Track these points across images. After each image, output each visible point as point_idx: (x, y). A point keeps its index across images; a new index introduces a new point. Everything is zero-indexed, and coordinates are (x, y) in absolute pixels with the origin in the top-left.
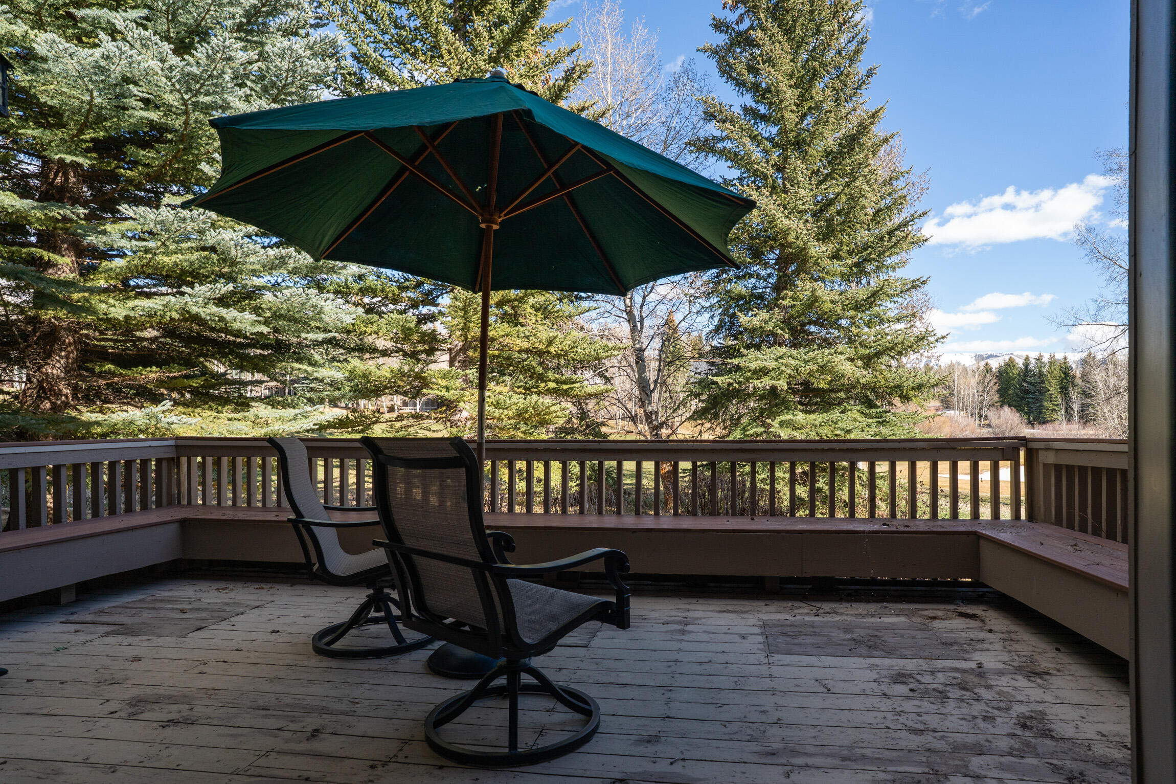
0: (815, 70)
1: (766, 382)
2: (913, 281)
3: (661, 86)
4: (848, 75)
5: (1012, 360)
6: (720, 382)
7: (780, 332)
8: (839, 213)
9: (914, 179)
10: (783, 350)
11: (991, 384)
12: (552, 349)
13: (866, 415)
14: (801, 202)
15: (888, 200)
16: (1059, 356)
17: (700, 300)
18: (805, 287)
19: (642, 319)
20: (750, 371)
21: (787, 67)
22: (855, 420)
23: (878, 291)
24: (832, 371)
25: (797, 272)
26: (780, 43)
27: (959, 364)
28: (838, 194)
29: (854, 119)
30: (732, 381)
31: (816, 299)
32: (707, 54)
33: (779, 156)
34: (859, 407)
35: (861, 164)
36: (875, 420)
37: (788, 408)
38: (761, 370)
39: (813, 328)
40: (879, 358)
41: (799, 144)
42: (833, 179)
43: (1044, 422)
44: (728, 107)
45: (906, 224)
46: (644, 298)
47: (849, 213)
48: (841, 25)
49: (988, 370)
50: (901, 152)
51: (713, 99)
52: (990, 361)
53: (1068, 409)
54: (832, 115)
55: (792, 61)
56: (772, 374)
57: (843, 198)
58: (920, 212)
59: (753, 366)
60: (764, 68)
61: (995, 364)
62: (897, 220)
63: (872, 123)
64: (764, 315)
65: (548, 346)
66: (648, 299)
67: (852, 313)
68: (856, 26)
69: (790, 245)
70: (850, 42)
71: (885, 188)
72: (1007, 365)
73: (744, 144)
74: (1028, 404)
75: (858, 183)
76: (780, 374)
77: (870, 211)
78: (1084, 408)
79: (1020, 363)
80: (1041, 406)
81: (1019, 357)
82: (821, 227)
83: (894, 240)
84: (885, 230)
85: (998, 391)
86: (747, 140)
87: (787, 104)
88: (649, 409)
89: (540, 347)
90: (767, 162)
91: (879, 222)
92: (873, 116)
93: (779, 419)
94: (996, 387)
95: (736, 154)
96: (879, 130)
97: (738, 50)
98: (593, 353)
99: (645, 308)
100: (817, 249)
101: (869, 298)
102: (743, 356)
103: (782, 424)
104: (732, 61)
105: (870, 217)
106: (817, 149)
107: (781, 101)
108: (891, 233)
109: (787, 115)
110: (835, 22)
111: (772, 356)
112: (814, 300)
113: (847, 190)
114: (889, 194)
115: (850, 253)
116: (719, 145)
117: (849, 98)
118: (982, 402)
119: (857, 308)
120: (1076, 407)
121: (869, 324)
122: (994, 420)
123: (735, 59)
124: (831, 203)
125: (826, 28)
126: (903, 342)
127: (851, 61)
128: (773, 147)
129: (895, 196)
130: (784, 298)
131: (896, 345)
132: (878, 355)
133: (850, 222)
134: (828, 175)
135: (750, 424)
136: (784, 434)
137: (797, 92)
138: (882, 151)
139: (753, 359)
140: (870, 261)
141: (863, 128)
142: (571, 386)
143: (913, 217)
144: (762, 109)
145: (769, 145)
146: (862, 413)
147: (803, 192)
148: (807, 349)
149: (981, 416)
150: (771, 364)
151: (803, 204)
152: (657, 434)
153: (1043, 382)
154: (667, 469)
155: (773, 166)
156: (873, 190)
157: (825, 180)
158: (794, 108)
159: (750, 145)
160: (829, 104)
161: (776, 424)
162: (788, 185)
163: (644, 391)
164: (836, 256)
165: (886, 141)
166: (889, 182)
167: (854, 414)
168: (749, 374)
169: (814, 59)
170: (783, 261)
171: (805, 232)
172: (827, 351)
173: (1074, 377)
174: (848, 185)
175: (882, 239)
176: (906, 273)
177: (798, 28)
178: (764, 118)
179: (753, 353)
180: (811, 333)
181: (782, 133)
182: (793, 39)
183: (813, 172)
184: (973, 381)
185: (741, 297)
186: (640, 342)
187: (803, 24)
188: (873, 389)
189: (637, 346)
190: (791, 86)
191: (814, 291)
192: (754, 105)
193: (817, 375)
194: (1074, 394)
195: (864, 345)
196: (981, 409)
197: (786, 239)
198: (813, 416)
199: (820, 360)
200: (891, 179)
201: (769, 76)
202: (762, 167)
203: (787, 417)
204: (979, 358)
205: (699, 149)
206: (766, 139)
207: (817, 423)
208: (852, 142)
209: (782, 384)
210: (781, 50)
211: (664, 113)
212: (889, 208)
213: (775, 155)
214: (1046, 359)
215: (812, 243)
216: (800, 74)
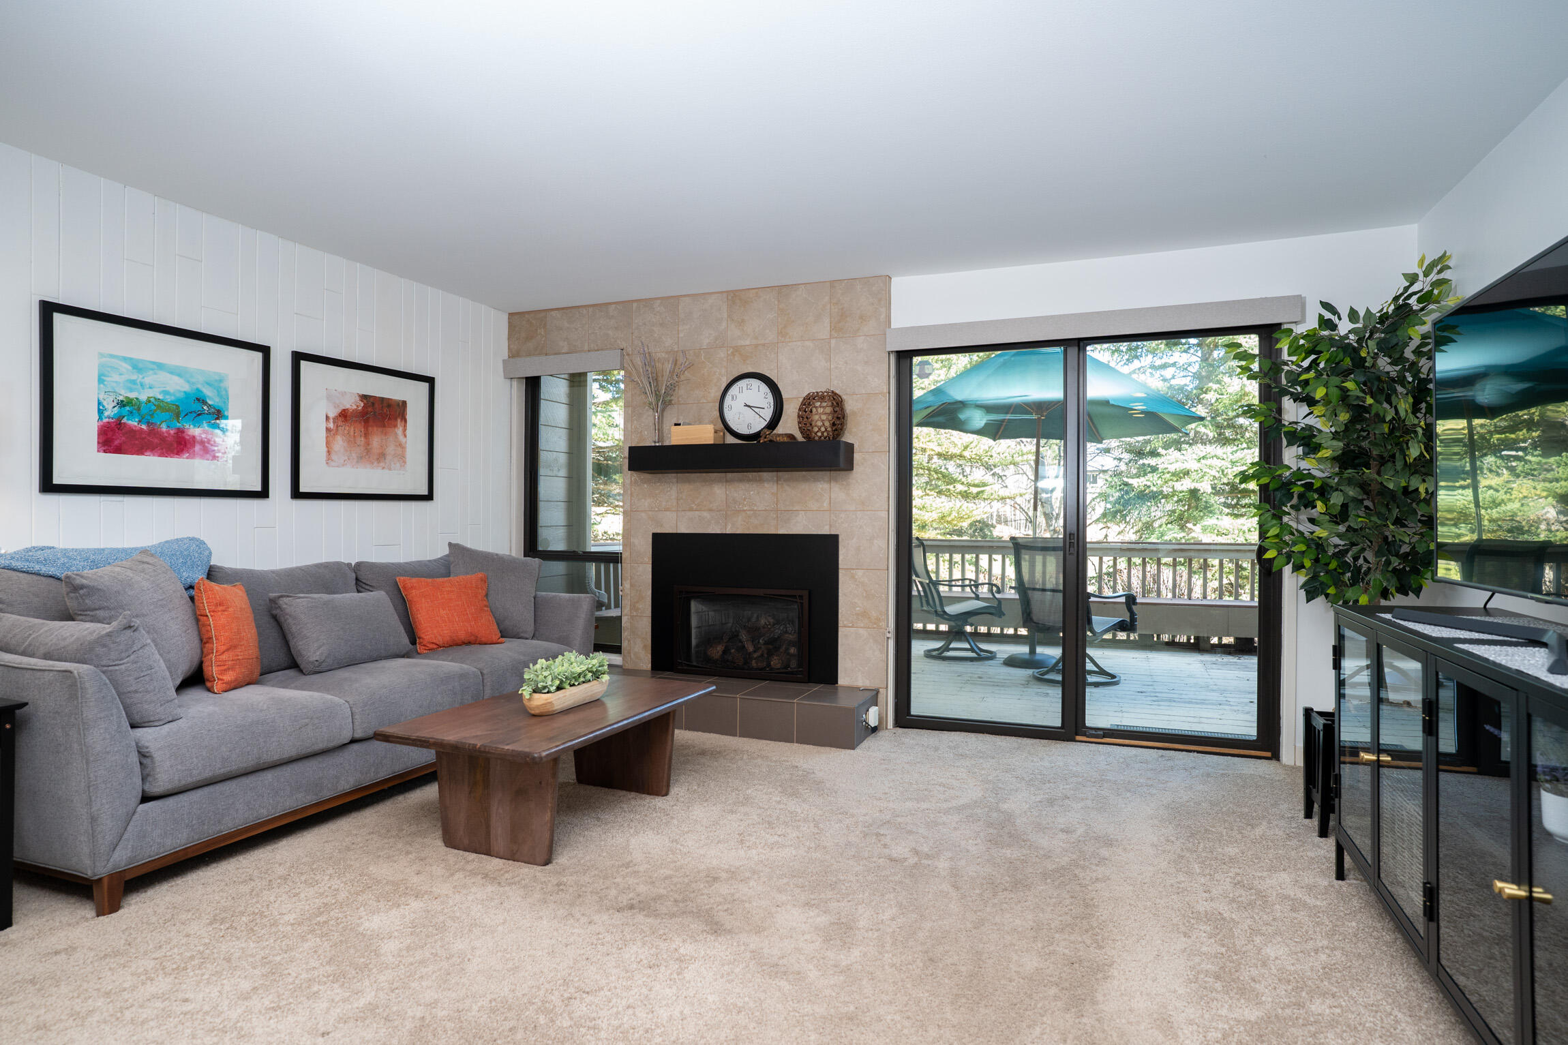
1: (1185, 485)
6: (1136, 485)
10: (1210, 449)
12: (967, 454)
20: (1168, 472)
30: (1148, 483)
37: (1211, 512)
38: (1181, 471)
56: (1195, 475)
59: (1172, 467)
76: (1203, 476)
93: (1201, 524)
103: (1204, 529)
111: (1194, 456)
136: (1206, 539)
139: (1172, 460)
150: (1192, 465)
161: (1198, 528)
168: (1168, 476)
179: (1173, 454)
198: (1242, 520)
203: (1210, 522)
207: (1245, 528)
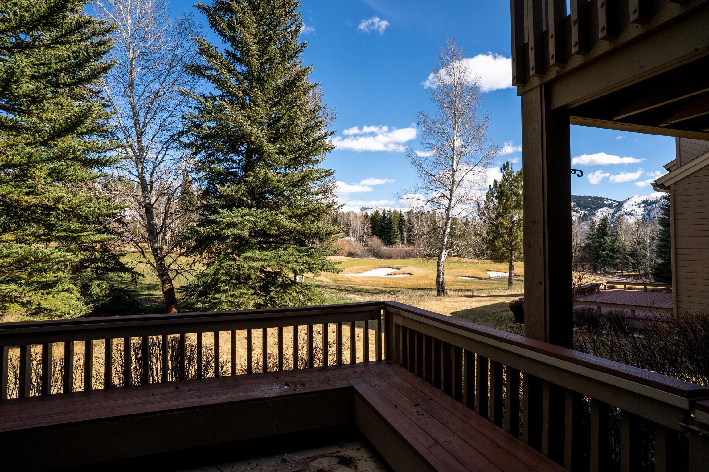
0: (271, 36)
1: (235, 232)
2: (327, 171)
3: (169, 26)
4: (290, 43)
5: (377, 211)
6: (202, 231)
7: (245, 198)
8: (283, 126)
9: (328, 112)
10: (246, 210)
11: (368, 224)
12: (60, 206)
13: (299, 251)
14: (259, 117)
15: (313, 122)
16: (398, 210)
17: (191, 174)
18: (261, 171)
19: (152, 182)
20: (224, 224)
21: (253, 30)
22: (292, 255)
23: (306, 177)
24: (277, 225)
25: (258, 160)
26: (248, 14)
27: (353, 212)
28: (283, 115)
29: (294, 71)
30: (211, 231)
31: (268, 179)
32: (200, 10)
33: (248, 86)
34: (295, 246)
35: (297, 98)
36: (304, 254)
37: (250, 248)
38: (231, 223)
39: (268, 196)
40: (306, 217)
41: (260, 80)
42: (281, 105)
43: (392, 243)
44: (214, 48)
45: (322, 137)
46: (154, 168)
47: (289, 127)
48: (287, 13)
49: (366, 216)
50: (321, 95)
51: (204, 41)
52: (367, 211)
53: (402, 237)
54: (280, 65)
55: (256, 28)
56: (239, 226)
57: (286, 118)
58: (330, 132)
59: (225, 221)
60: (238, 27)
61: (370, 213)
62: (318, 134)
63: (303, 75)
64: (234, 187)
65: (55, 203)
66: (157, 169)
67: (291, 188)
68: (296, 16)
69: (252, 143)
70: (292, 24)
71: (311, 115)
72: (375, 214)
73: (224, 74)
74: (385, 234)
75: (294, 110)
76: (244, 226)
77: (302, 128)
78: (409, 236)
79: (381, 212)
80: (391, 235)
81: (381, 209)
82: (272, 134)
83: (315, 146)
84: (310, 140)
85: (371, 227)
86: (225, 71)
87: (253, 53)
88: (156, 245)
89: (49, 203)
90: (239, 87)
91: (307, 135)
92: (304, 71)
93: (243, 256)
94: (370, 225)
95: (219, 79)
96: (308, 80)
97: (222, 13)
98: (96, 210)
99: (155, 175)
100: (268, 147)
101: (300, 180)
102: (220, 213)
103: (245, 259)
104: (217, 18)
105: (301, 131)
106: (271, 85)
107: (249, 51)
108: (314, 142)
109: (253, 60)
110: (283, 10)
111: (239, 214)
112: (266, 180)
113: (288, 113)
114: (313, 119)
115: (290, 151)
116: (208, 72)
117: (291, 58)
118: (363, 233)
119: (293, 186)
120: (405, 236)
121: (301, 195)
122: (369, 243)
123: (219, 17)
124: (278, 120)
125: (278, 12)
126: (319, 208)
127: (293, 36)
128: (244, 79)
129: (316, 120)
130: (248, 177)
131: (316, 209)
132: (306, 214)
133: (289, 133)
134: (278, 102)
135: (225, 258)
136: (246, 266)
137: (260, 47)
138: (311, 93)
139: (226, 216)
140: (302, 157)
141: (298, 78)
142: (80, 234)
143: (326, 135)
144: (238, 54)
145: (241, 78)
146: (296, 249)
147: (261, 111)
148: (262, 210)
149: (363, 240)
150: (238, 220)
151: (261, 118)
152: (161, 263)
153: (391, 223)
154: (168, 288)
155: (243, 92)
156: (304, 115)
157: (275, 105)
158: (257, 57)
159: (227, 75)
160: (278, 58)
161: (241, 259)
162: (252, 105)
163: (152, 234)
164: (281, 152)
165: (312, 87)
166: (313, 111)
167: (292, 250)
168: (223, 226)
169: (271, 30)
170: (250, 152)
171: (261, 136)
172: (274, 212)
173: (404, 221)
174: (289, 110)
175: (308, 145)
176: (323, 166)
177: (261, 8)
178: (239, 60)
179: (226, 212)
180: (267, 198)
181: (250, 71)
182: (258, 14)
183: (268, 99)
184: (360, 222)
185: (220, 174)
186: (149, 198)
187: (264, 6)
188: (303, 234)
189: (148, 201)
190: (255, 43)
191: (266, 174)
192: (233, 50)
193: (268, 227)
194: (404, 230)
195: (297, 207)
196: (363, 237)
197: (250, 138)
198: (266, 253)
199: (270, 218)
200: (314, 110)
201: (242, 34)
202: (235, 90)
203: (249, 254)
204: (363, 209)
205: (193, 72)
206: (240, 73)
207: (268, 257)
208: (292, 84)
209: (245, 233)
210: (249, 18)
211: (171, 44)
212: (313, 127)
213: (246, 85)
214: (392, 212)
215: (266, 143)
216: (262, 37)
